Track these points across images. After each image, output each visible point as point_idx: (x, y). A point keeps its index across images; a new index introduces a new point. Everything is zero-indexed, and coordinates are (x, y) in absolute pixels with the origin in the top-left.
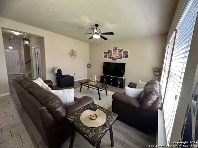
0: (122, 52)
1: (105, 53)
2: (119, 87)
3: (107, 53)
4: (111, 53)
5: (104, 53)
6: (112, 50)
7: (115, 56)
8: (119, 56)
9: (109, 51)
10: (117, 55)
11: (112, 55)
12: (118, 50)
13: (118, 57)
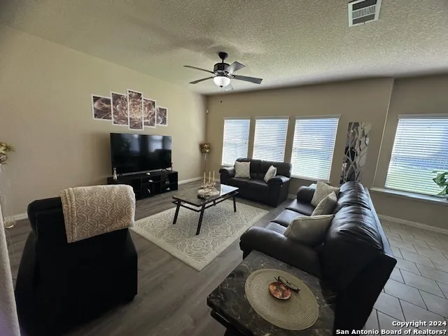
0: (155, 110)
1: (99, 101)
2: (171, 190)
3: (107, 102)
4: (124, 105)
5: (96, 99)
6: (126, 95)
7: (139, 117)
8: (148, 118)
9: (116, 97)
10: (144, 116)
11: (128, 112)
12: (143, 101)
13: (147, 121)
